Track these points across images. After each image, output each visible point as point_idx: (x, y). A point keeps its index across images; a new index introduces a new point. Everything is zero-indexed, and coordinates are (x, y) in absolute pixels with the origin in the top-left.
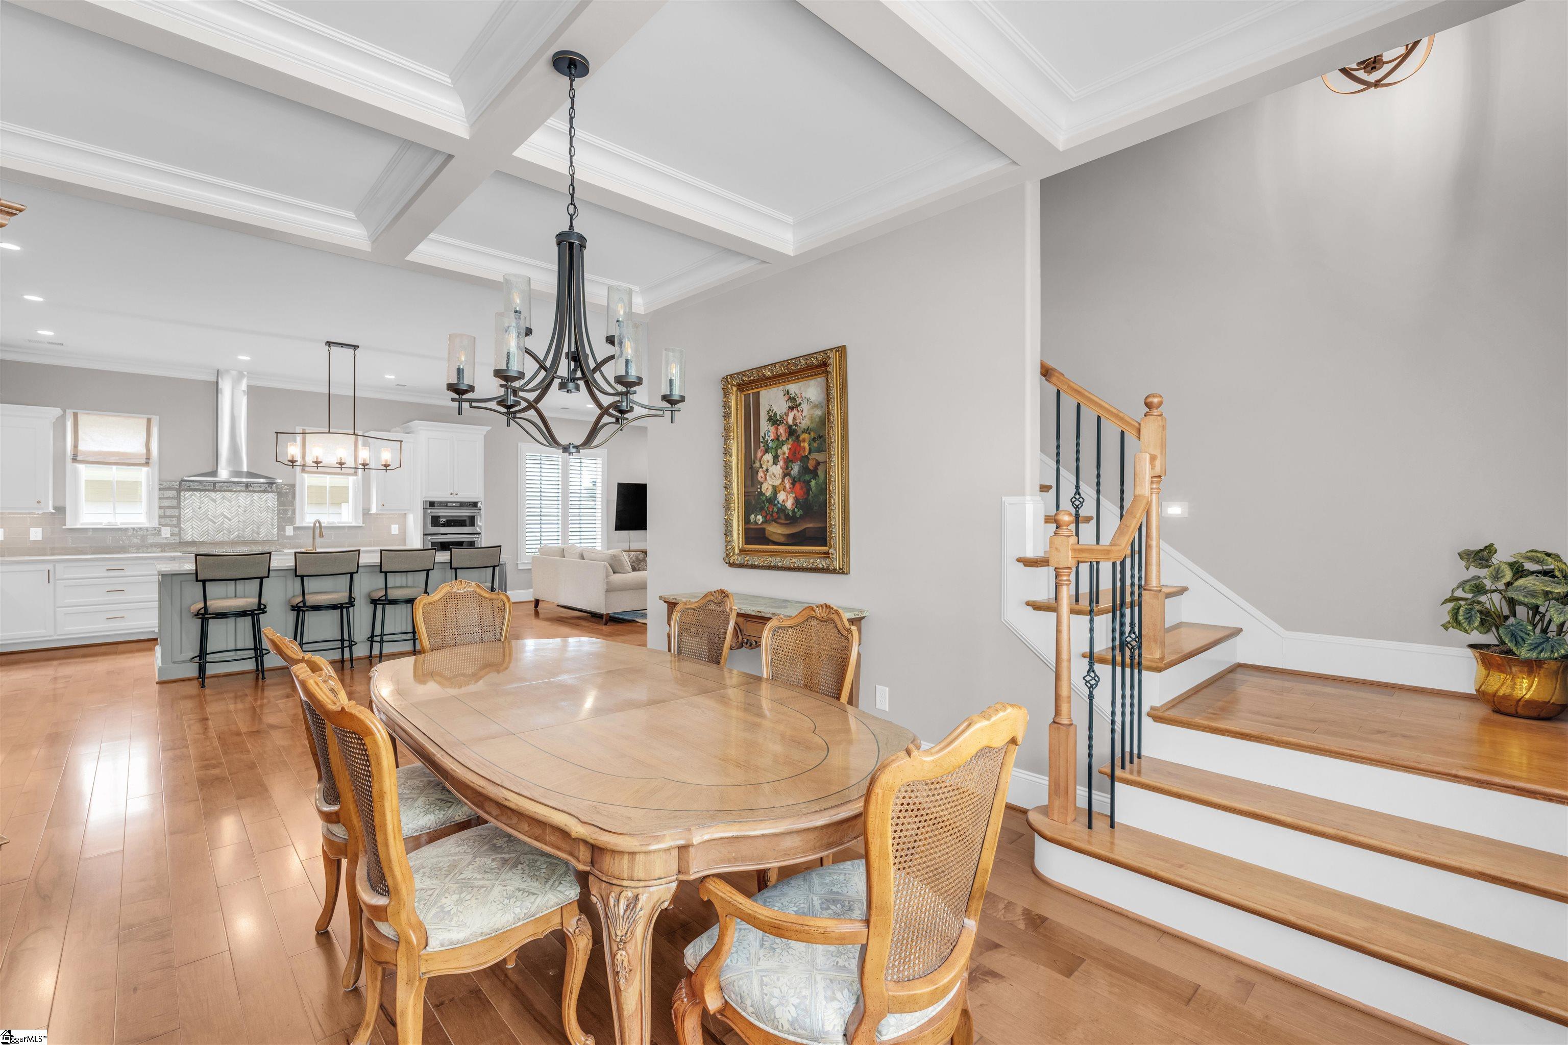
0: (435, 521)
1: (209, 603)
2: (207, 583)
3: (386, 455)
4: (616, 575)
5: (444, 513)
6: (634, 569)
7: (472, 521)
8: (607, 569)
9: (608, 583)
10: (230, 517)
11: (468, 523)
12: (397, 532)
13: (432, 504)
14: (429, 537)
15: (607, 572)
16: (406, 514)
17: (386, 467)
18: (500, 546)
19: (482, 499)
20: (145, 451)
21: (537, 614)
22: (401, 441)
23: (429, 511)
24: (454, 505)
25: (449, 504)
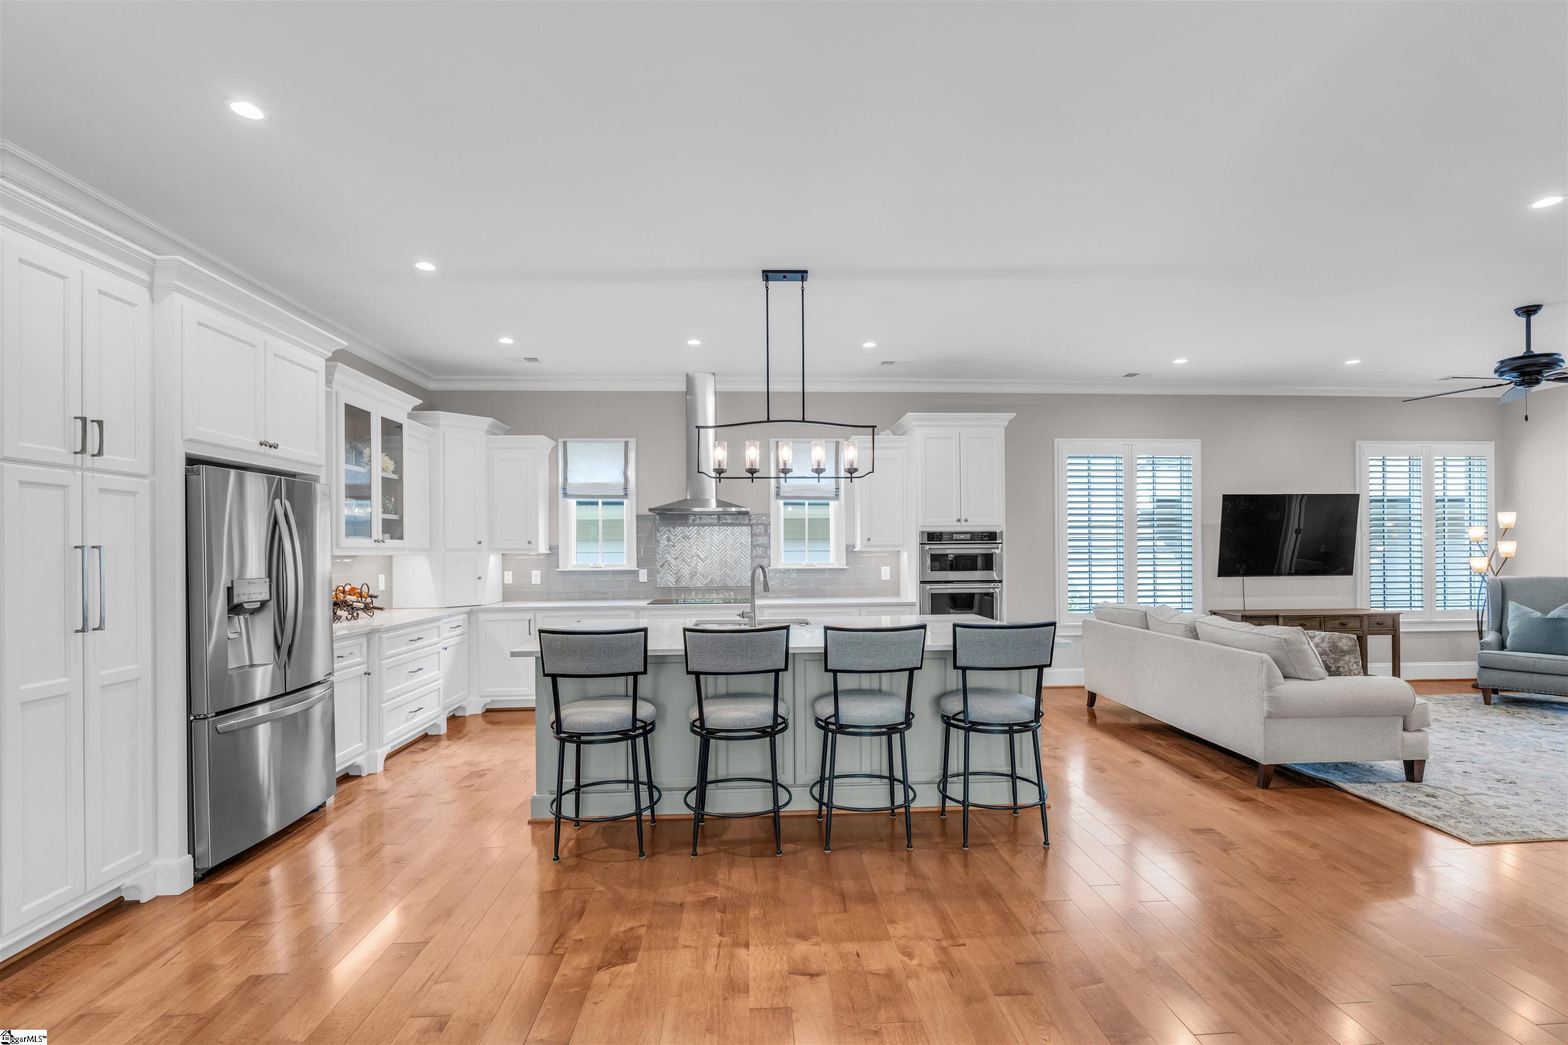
0: (939, 562)
1: (564, 713)
2: (560, 680)
3: (851, 454)
4: (1292, 685)
5: (951, 550)
6: (1333, 672)
7: (988, 562)
8: (1269, 670)
9: (1273, 700)
10: (703, 557)
11: (980, 562)
12: (888, 578)
13: (933, 537)
14: (928, 587)
15: (1270, 675)
16: (899, 551)
17: (851, 473)
18: (1054, 624)
19: (1003, 529)
20: (623, 481)
21: (1092, 716)
22: (874, 427)
23: (927, 547)
24: (962, 537)
25: (955, 536)
